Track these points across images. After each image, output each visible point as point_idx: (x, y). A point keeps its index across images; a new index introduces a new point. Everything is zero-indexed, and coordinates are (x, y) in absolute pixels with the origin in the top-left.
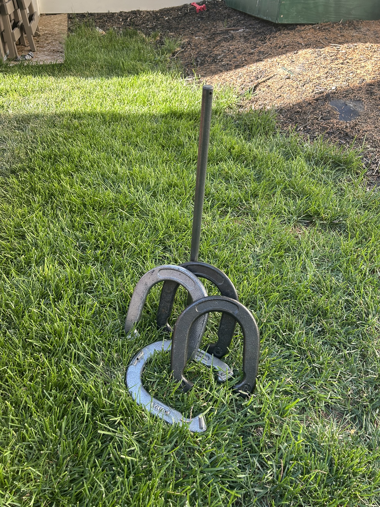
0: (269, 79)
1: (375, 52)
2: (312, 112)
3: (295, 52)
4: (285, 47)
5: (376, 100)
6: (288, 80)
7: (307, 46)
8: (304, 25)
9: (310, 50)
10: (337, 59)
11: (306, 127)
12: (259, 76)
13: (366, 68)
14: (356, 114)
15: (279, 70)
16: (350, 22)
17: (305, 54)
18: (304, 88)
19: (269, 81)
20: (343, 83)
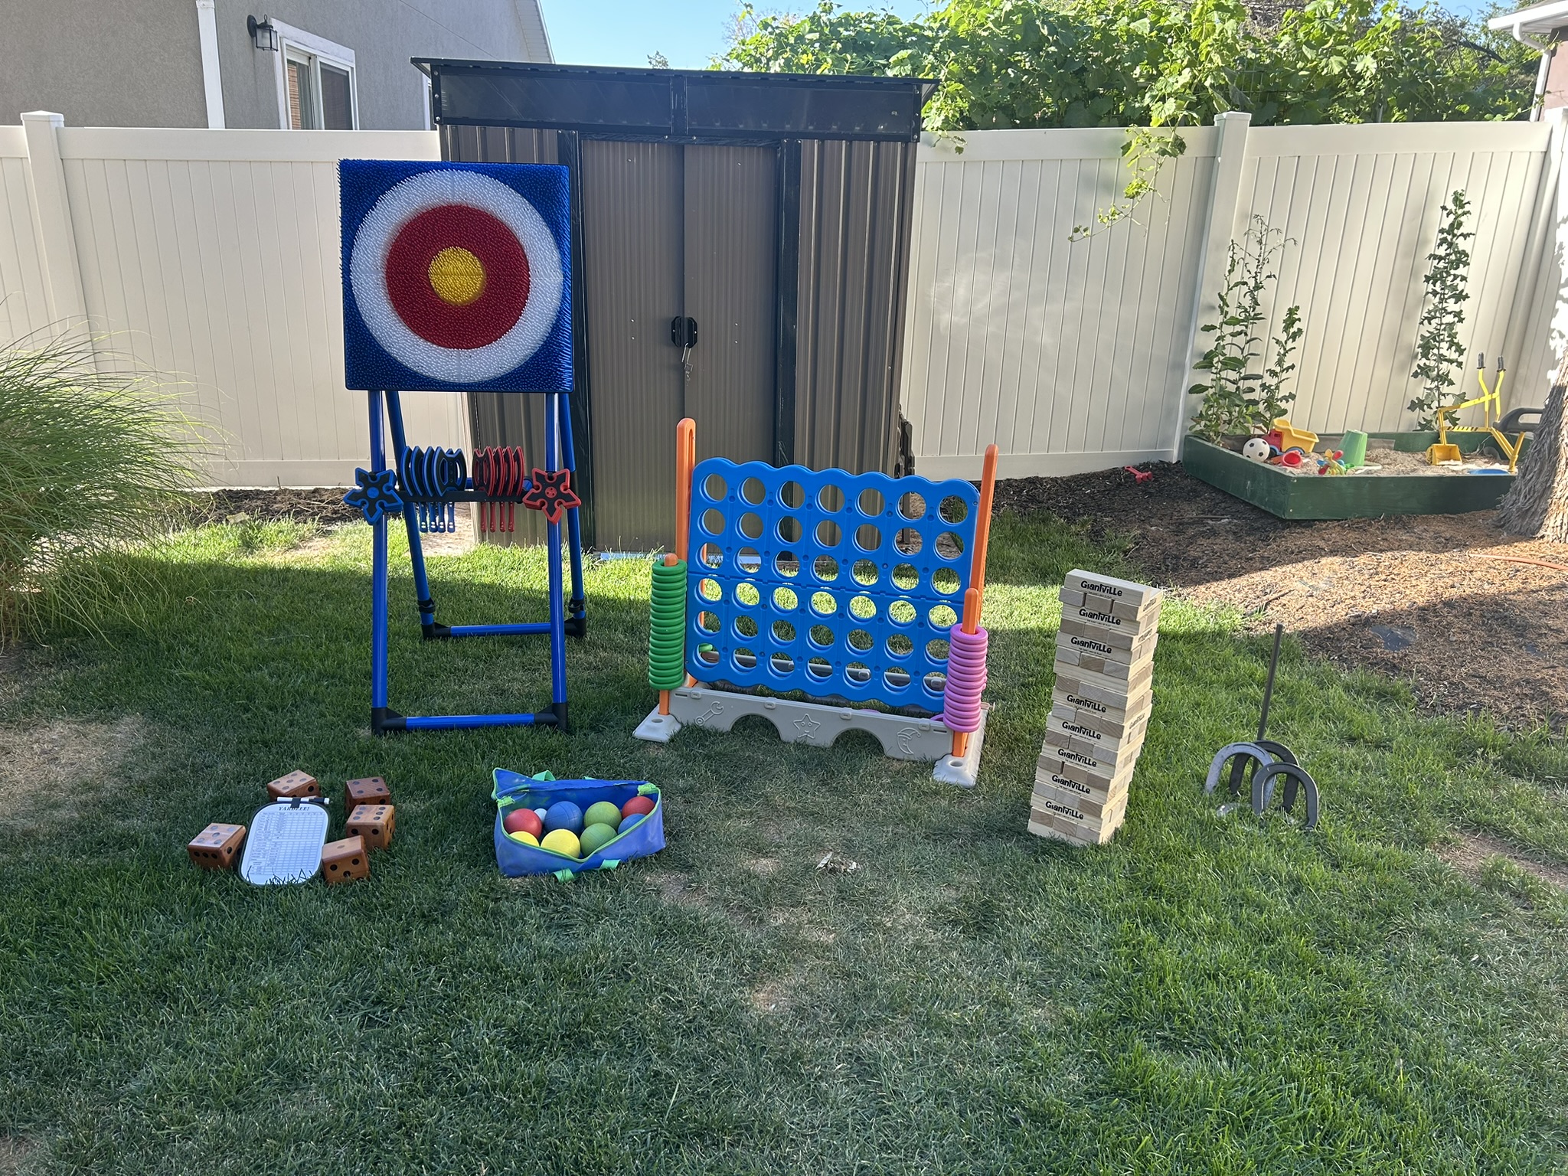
0: (1283, 596)
1: (1432, 565)
2: (1347, 639)
3: (1317, 561)
4: (1301, 552)
5: (1430, 627)
6: (1310, 598)
7: (1333, 553)
8: (1325, 521)
9: (1338, 559)
10: (1377, 574)
11: (1341, 656)
12: (1268, 591)
13: (1419, 588)
14: (1406, 643)
15: (1295, 584)
16: (1397, 518)
17: (1331, 565)
18: (1334, 610)
19: (1284, 598)
20: (1387, 606)
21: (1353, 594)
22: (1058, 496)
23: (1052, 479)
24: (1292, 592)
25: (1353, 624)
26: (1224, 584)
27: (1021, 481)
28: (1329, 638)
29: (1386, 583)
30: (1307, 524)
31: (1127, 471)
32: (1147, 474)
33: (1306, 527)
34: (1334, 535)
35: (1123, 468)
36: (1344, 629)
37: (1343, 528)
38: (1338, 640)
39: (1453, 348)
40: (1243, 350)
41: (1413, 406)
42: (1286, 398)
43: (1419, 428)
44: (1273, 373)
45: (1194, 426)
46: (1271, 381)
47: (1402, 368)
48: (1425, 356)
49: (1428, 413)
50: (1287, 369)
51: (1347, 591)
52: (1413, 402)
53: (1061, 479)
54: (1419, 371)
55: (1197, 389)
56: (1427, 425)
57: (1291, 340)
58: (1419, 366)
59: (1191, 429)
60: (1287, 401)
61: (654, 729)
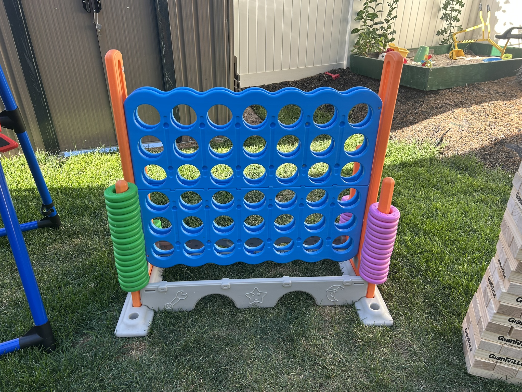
3: (452, 111)
6: (463, 132)
9: (463, 109)
10: (488, 115)
15: (450, 125)
18: (479, 137)
19: (448, 133)
20: (507, 132)
21: (484, 128)
24: (451, 130)
25: (495, 144)
26: (410, 128)
27: (279, 84)
29: (497, 120)
30: (436, 92)
31: (327, 74)
32: (337, 75)
33: (435, 94)
34: (451, 97)
35: (324, 73)
36: (492, 148)
39: (458, 4)
40: (374, 9)
41: (439, 33)
42: (391, 33)
43: (441, 43)
44: (387, 21)
45: (354, 50)
46: (385, 25)
47: (435, 15)
49: (446, 36)
50: (394, 18)
51: (479, 125)
52: (438, 31)
54: (444, 16)
55: (355, 31)
56: (445, 42)
57: (395, 3)
58: (443, 13)
59: (352, 51)
60: (393, 34)
61: (133, 326)
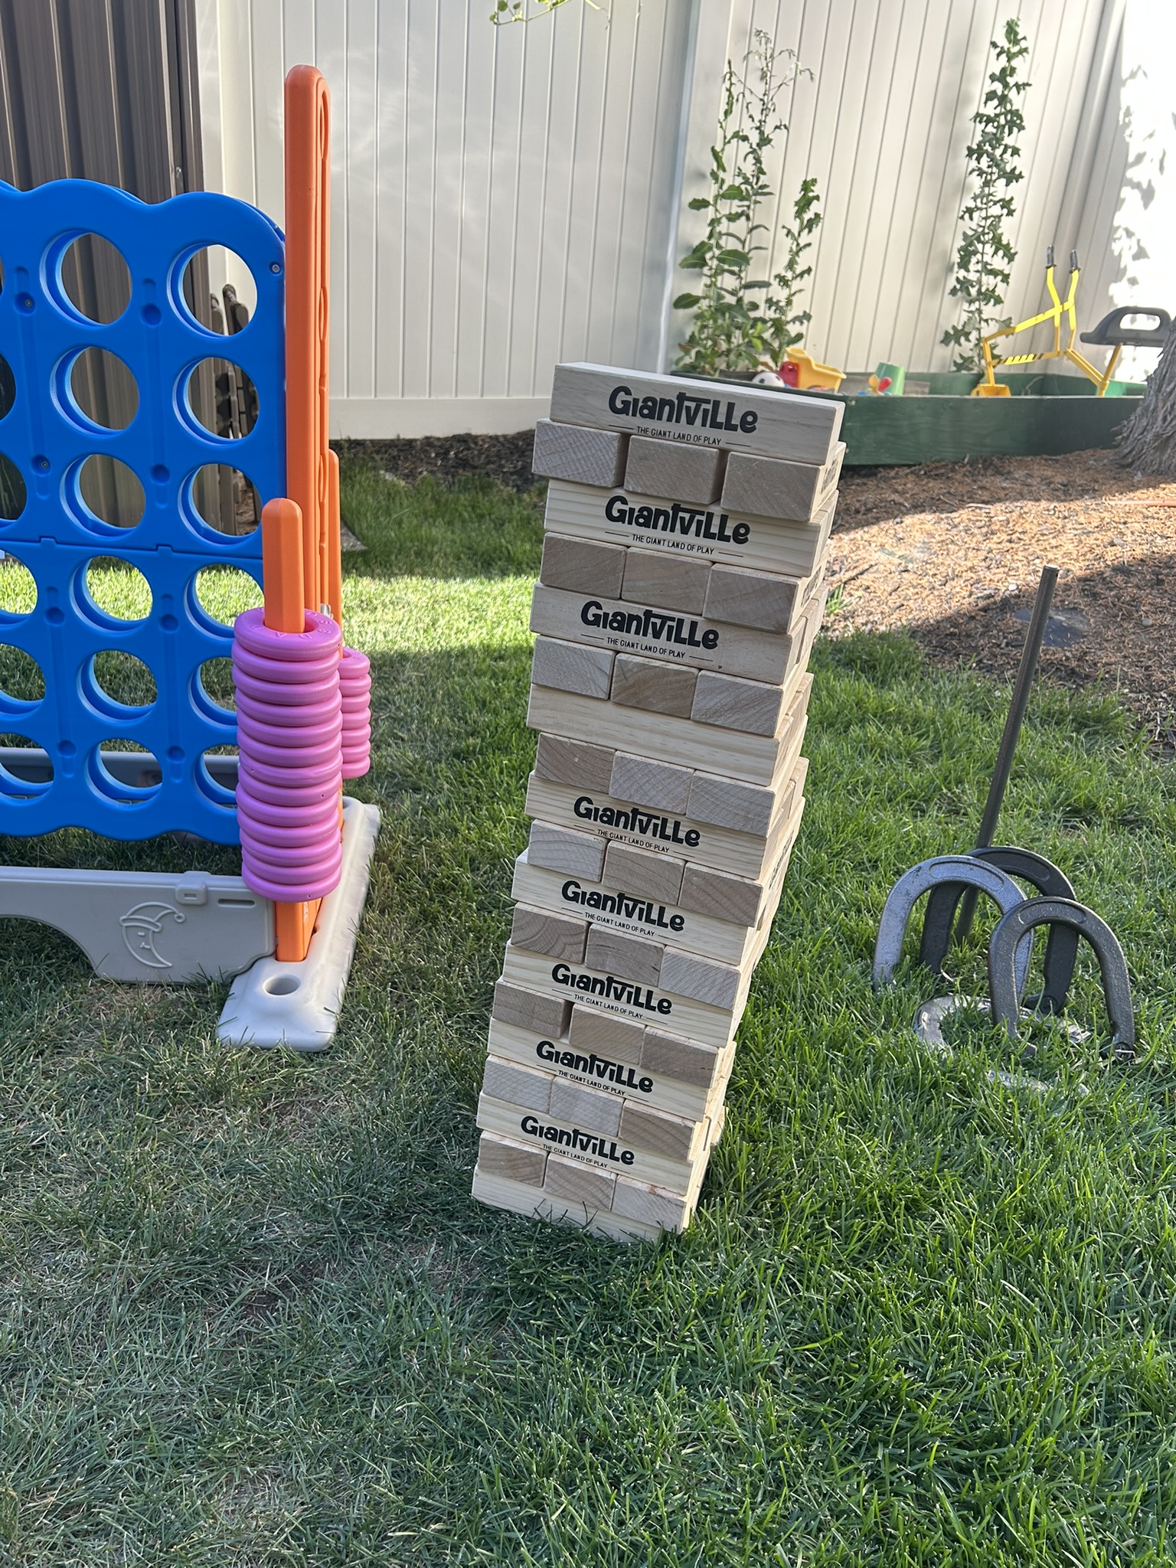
0: (862, 573)
1: (1065, 518)
2: (982, 635)
3: (898, 520)
4: (869, 510)
5: (1106, 607)
6: (905, 575)
7: (918, 508)
8: (891, 467)
9: (928, 517)
10: (993, 533)
11: (980, 661)
12: (836, 568)
13: (1064, 549)
14: (1077, 634)
15: (876, 555)
16: (985, 461)
17: (920, 525)
18: (947, 588)
19: (865, 576)
20: (1029, 578)
21: (969, 564)
22: (501, 459)
23: (491, 437)
24: (875, 568)
25: (985, 610)
27: (446, 439)
28: (952, 634)
29: (1013, 545)
34: (909, 486)
36: (972, 618)
37: (918, 476)
38: (968, 636)
39: (1001, 253)
40: (743, 243)
41: (947, 339)
42: (799, 319)
43: (954, 369)
44: (784, 281)
45: (681, 359)
46: (780, 294)
47: (936, 285)
48: (964, 264)
49: (967, 347)
50: (801, 275)
51: (956, 560)
52: (947, 333)
53: (505, 436)
54: (958, 286)
55: (685, 301)
56: (965, 363)
57: (806, 230)
58: (958, 279)
59: (677, 362)
60: (802, 323)
